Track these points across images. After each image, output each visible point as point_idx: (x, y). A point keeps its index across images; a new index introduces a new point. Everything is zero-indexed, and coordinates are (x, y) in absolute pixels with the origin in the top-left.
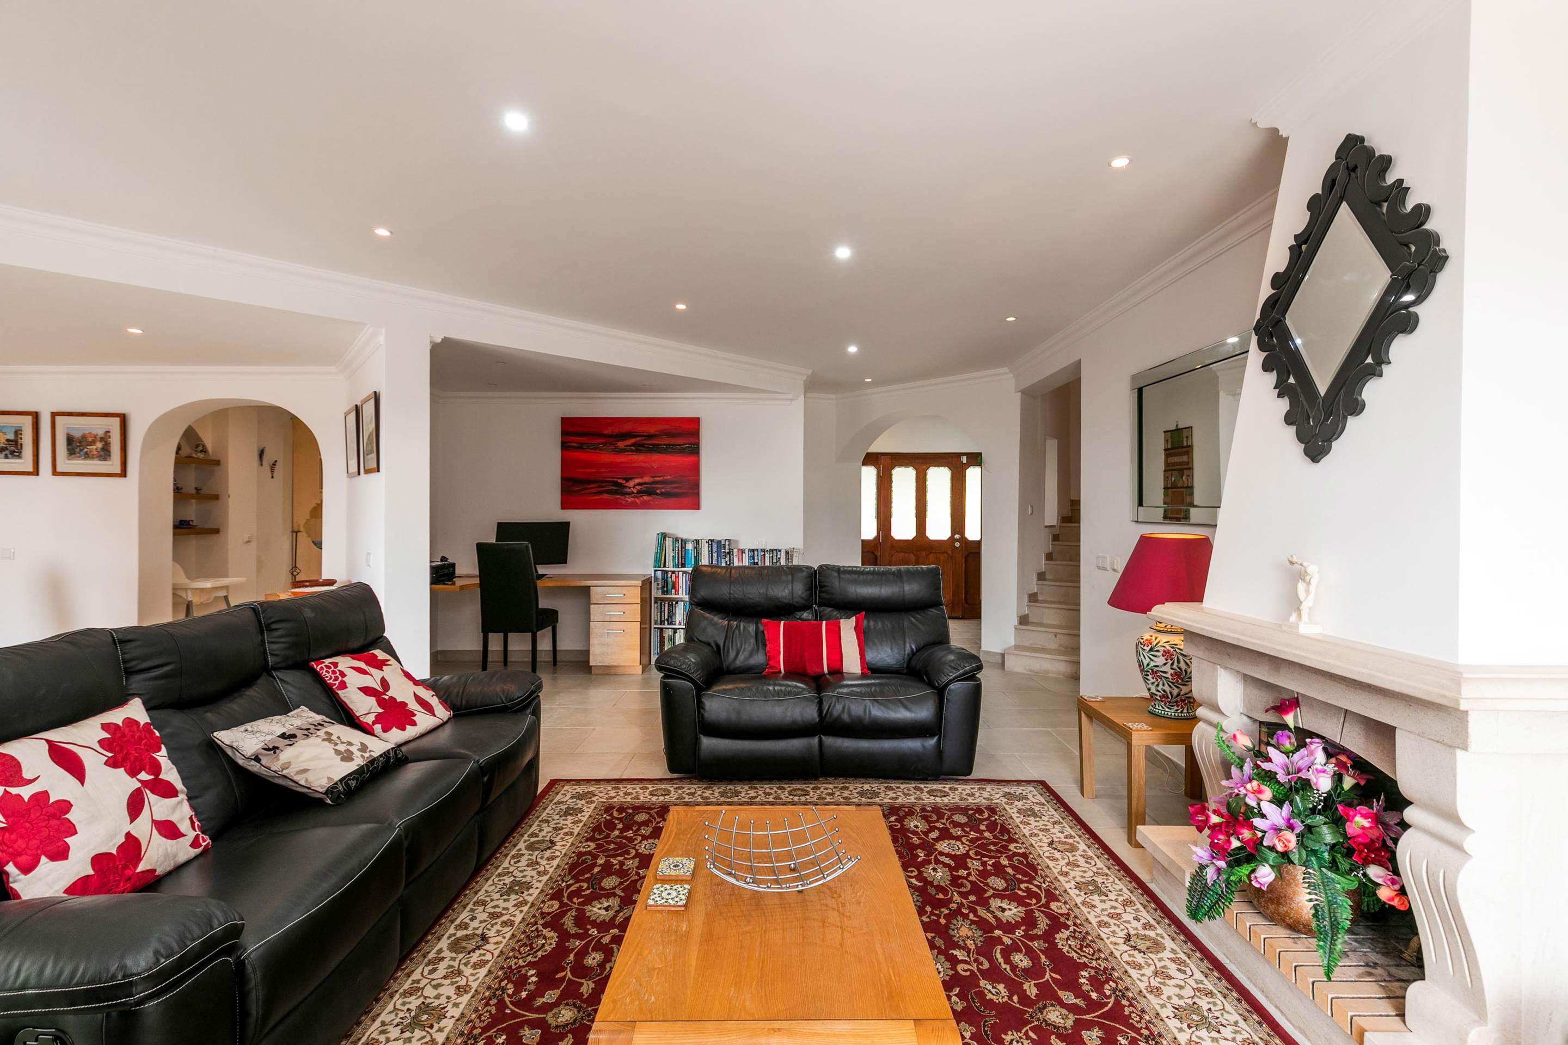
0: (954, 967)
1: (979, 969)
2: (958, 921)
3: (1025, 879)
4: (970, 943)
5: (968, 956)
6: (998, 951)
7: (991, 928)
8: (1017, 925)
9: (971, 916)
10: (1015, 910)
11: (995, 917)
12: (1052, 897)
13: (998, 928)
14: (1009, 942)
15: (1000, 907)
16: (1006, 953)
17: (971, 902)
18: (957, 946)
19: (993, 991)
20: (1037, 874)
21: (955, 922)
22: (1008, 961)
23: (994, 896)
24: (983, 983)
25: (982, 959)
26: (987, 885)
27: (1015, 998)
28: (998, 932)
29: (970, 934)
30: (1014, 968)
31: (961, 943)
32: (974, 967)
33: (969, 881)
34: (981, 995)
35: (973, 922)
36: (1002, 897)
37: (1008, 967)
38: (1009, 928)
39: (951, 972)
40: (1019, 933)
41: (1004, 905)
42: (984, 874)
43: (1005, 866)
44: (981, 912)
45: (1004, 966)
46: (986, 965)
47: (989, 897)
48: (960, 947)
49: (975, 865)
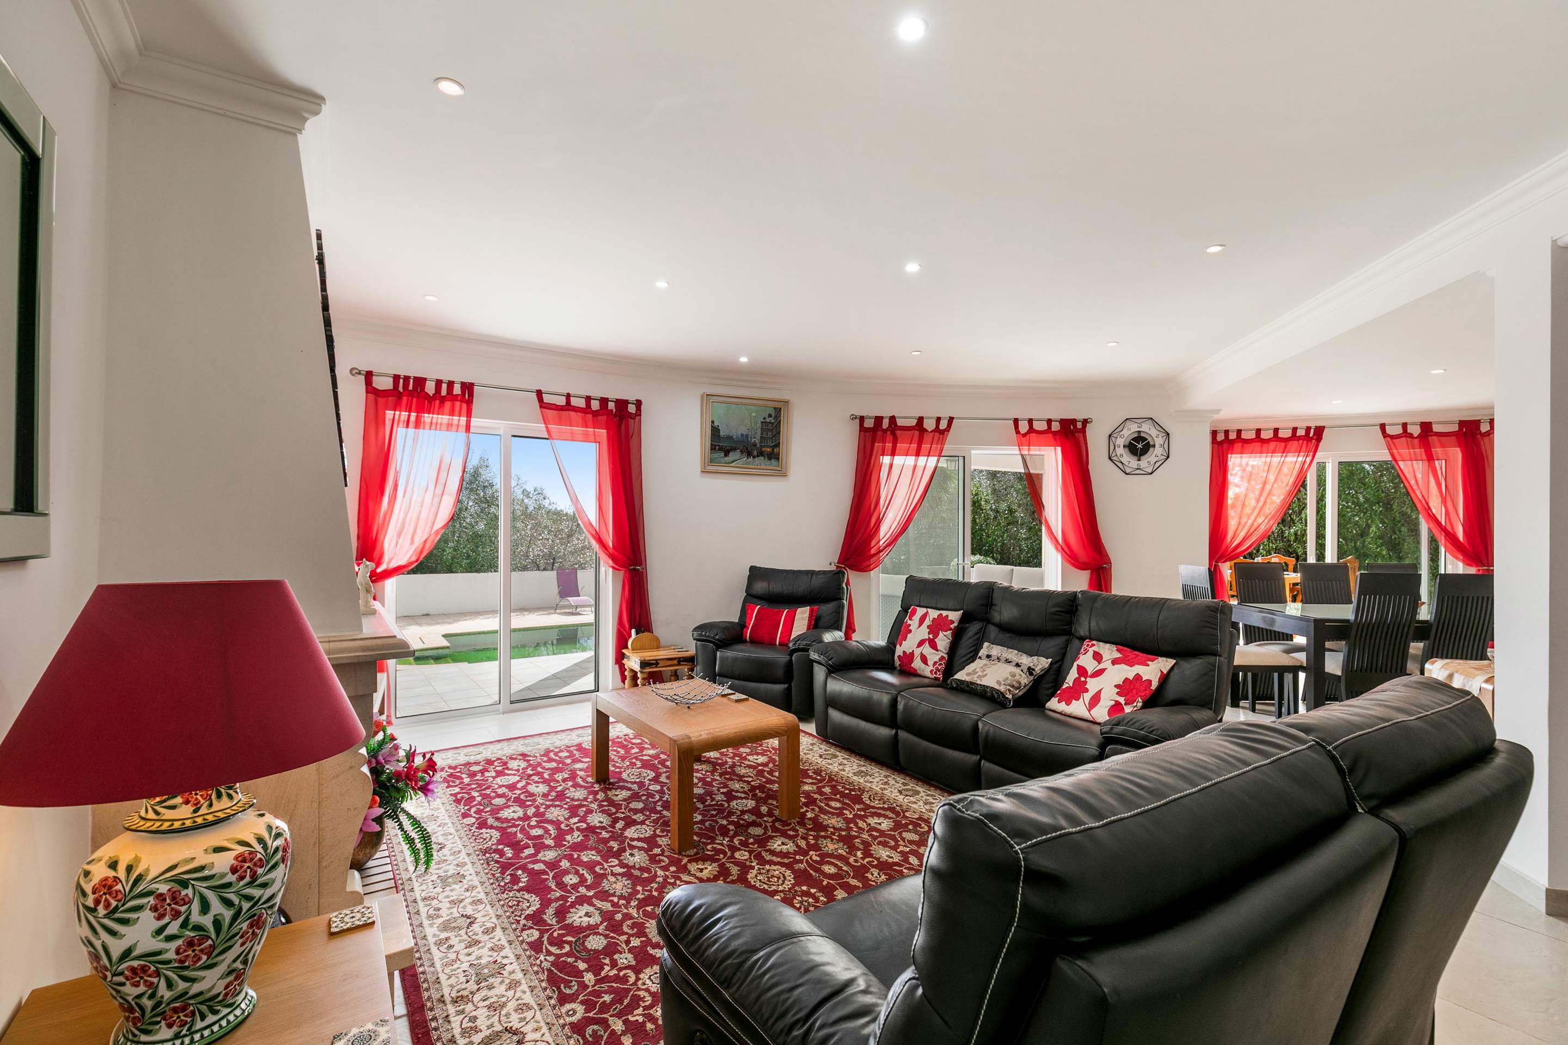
0: (620, 861)
1: (602, 865)
2: (626, 892)
3: (564, 959)
4: (612, 879)
5: (612, 871)
6: (589, 881)
7: (596, 896)
8: (573, 905)
9: (616, 900)
10: (575, 918)
11: (594, 905)
12: (536, 946)
13: (591, 897)
14: (580, 889)
15: (590, 917)
16: (583, 880)
17: (619, 912)
18: (623, 875)
19: (591, 856)
20: (549, 971)
21: (629, 891)
22: (581, 876)
23: (597, 926)
24: (599, 858)
25: (602, 872)
26: (606, 936)
27: (576, 856)
28: (591, 893)
29: (614, 886)
30: (577, 872)
31: (619, 878)
32: (606, 866)
33: (627, 933)
34: (599, 852)
35: (614, 895)
36: (589, 927)
37: (581, 872)
38: (582, 900)
39: (622, 858)
40: (572, 899)
41: (586, 919)
42: (611, 950)
43: (587, 970)
44: (607, 906)
45: (584, 872)
46: (597, 869)
47: (602, 923)
48: (619, 874)
49: (625, 958)
